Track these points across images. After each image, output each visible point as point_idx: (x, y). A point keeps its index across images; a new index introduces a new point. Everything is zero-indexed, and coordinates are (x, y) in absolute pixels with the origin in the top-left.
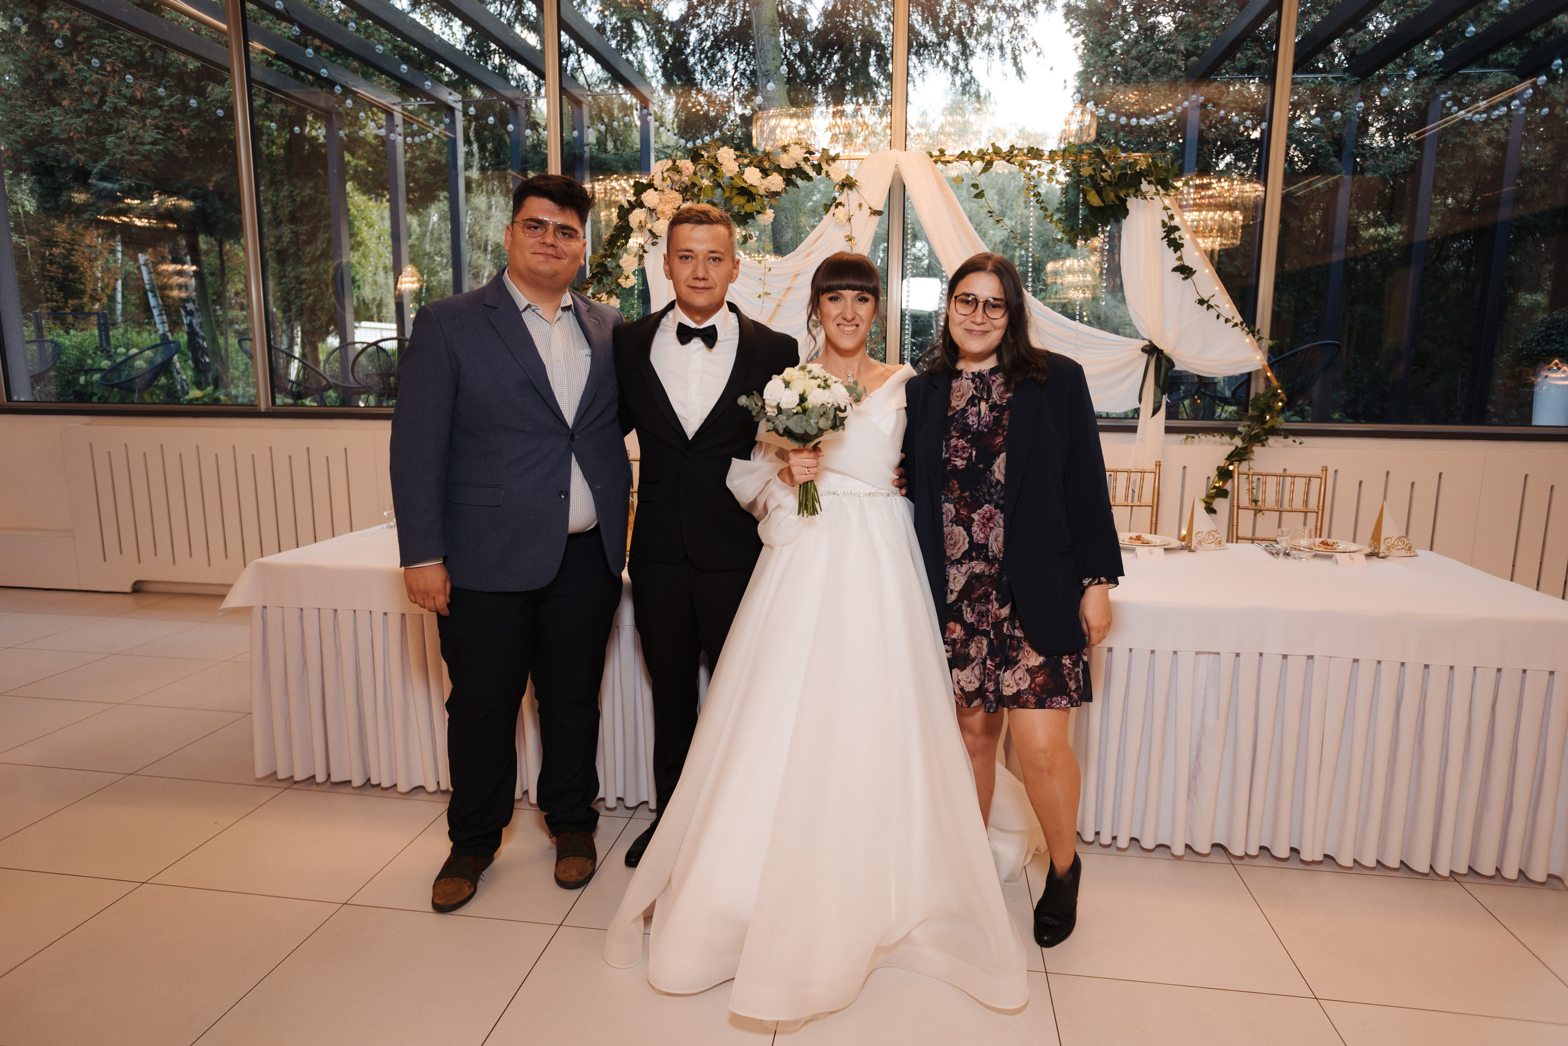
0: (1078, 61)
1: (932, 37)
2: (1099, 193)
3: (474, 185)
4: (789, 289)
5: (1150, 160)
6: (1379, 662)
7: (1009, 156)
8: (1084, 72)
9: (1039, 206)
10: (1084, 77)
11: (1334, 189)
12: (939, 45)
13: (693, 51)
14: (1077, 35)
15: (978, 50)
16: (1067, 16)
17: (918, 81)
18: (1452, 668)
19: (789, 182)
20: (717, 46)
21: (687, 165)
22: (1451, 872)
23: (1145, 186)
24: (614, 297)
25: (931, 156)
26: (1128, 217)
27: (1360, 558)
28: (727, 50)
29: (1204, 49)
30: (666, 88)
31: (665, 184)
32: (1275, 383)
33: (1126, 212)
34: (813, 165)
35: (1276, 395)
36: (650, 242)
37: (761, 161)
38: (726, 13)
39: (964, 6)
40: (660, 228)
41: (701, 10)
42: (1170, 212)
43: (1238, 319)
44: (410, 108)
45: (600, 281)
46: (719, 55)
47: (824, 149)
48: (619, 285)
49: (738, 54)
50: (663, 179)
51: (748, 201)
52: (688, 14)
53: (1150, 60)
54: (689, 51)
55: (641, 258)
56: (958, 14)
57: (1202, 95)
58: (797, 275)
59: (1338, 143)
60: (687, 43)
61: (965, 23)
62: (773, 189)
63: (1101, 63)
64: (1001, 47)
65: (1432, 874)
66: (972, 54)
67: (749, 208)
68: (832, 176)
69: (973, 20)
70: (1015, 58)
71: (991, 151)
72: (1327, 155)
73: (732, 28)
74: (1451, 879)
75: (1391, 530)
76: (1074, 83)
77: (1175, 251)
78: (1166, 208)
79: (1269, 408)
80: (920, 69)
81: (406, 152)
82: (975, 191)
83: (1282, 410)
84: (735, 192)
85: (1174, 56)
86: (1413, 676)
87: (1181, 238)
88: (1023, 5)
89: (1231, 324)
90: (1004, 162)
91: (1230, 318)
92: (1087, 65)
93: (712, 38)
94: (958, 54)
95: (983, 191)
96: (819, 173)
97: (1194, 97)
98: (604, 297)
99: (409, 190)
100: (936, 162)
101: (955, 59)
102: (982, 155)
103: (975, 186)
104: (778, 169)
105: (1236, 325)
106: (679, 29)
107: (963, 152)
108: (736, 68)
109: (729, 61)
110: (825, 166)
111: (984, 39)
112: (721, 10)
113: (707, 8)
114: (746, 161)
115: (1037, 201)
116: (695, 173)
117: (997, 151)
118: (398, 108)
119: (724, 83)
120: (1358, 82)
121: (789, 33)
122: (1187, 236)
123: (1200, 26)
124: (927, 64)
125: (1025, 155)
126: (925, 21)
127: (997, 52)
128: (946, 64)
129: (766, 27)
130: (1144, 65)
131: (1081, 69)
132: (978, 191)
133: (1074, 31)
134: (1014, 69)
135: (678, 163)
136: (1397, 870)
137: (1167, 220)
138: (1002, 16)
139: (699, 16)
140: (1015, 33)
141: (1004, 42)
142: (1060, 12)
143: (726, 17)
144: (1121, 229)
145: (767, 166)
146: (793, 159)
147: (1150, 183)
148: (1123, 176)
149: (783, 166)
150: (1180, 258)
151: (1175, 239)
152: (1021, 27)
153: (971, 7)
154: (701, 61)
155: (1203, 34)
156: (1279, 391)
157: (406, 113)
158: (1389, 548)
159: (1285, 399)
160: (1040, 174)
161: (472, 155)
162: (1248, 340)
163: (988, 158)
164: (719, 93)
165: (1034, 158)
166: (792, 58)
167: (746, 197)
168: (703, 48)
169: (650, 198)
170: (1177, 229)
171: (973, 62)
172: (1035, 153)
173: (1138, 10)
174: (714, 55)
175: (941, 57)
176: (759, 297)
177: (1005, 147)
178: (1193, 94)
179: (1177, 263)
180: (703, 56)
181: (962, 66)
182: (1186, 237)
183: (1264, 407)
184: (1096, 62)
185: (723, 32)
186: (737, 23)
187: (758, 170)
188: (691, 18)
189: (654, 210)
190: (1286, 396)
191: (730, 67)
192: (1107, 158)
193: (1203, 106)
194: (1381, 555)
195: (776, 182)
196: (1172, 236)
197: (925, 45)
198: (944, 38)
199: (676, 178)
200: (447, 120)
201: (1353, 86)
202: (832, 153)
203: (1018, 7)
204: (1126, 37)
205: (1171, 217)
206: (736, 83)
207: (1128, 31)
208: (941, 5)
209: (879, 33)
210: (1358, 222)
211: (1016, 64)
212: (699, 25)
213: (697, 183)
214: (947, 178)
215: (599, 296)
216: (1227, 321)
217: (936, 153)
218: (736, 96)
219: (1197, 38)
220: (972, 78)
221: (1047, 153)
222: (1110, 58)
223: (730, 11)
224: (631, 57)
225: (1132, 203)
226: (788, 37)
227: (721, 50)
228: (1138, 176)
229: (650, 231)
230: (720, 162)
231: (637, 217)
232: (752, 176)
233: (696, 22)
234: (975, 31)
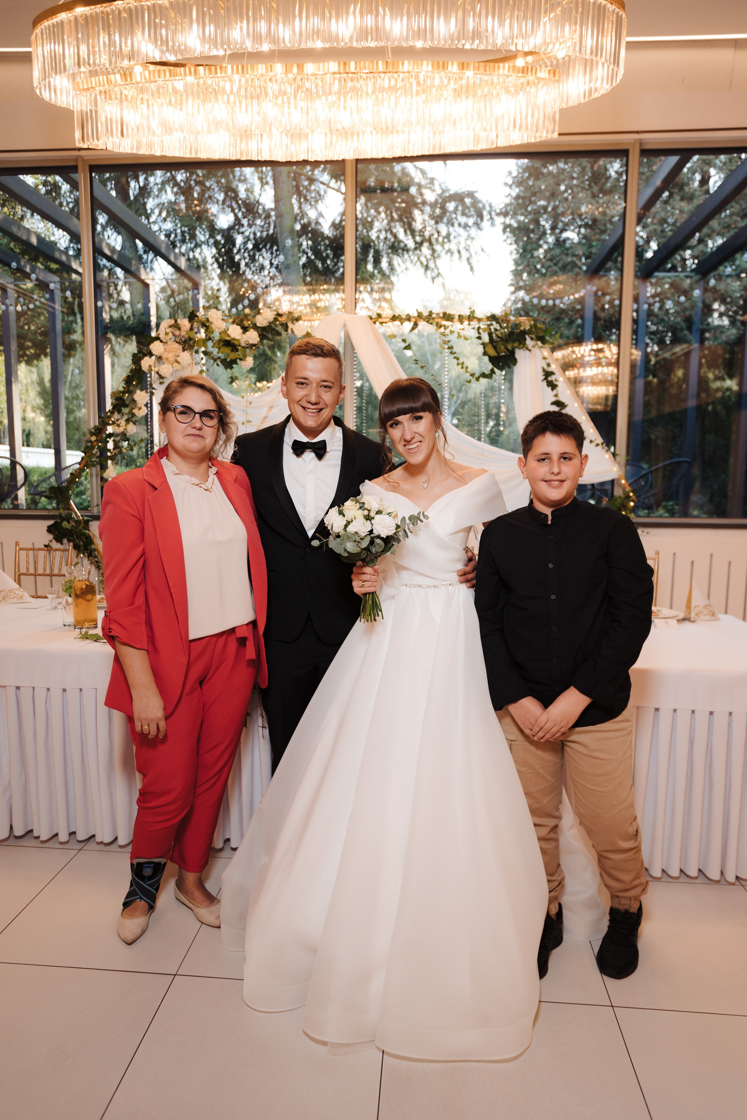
0: (513, 262)
1: (411, 244)
2: (495, 348)
3: (77, 346)
4: (265, 418)
5: (532, 322)
6: (675, 710)
7: (429, 318)
8: (516, 270)
9: (453, 356)
10: (517, 274)
11: (687, 354)
12: (416, 249)
13: (239, 251)
14: (511, 244)
15: (443, 254)
16: (504, 231)
17: (402, 276)
18: (730, 714)
19: (262, 337)
20: (257, 247)
21: (185, 323)
22: (737, 878)
23: (529, 342)
24: (131, 423)
25: (371, 318)
26: (518, 364)
27: (674, 622)
28: (264, 250)
29: (595, 254)
30: (221, 277)
31: (168, 338)
32: (628, 489)
33: (515, 361)
34: (282, 324)
35: (628, 497)
36: (158, 382)
37: (242, 321)
38: (263, 223)
39: (432, 222)
40: (165, 371)
41: (245, 222)
42: (548, 361)
43: (600, 440)
44: (24, 287)
45: (120, 411)
46: (258, 254)
47: (290, 313)
48: (134, 415)
49: (272, 253)
50: (166, 334)
51: (232, 351)
52: (235, 225)
53: (559, 262)
54: (235, 251)
55: (152, 394)
56: (428, 229)
57: (594, 285)
58: (271, 407)
59: (689, 321)
60: (234, 245)
61: (433, 235)
62: (251, 342)
63: (526, 263)
64: (459, 252)
65: (723, 880)
66: (439, 256)
67: (233, 356)
68: (296, 332)
69: (438, 232)
70: (468, 259)
71: (416, 314)
72: (682, 330)
73: (268, 235)
74: (738, 883)
75: (698, 600)
76: (509, 278)
77: (553, 389)
78: (545, 358)
79: (625, 507)
80: (403, 266)
81: (18, 319)
82: (403, 345)
83: (634, 507)
84: (222, 343)
85: (574, 259)
86: (701, 719)
87: (556, 380)
88: (474, 223)
89: (594, 444)
90: (425, 323)
91: (593, 439)
92: (517, 264)
93: (253, 242)
94: (429, 257)
95: (409, 345)
96: (286, 330)
97: (589, 287)
98: (123, 422)
99: (21, 347)
100: (375, 323)
101: (427, 261)
102: (409, 318)
103: (404, 341)
104: (255, 327)
105: (598, 445)
106: (228, 235)
107: (394, 316)
108: (271, 264)
109: (264, 258)
110: (290, 325)
111: (447, 246)
112: (258, 222)
113: (249, 220)
114: (231, 320)
115: (451, 353)
116: (191, 329)
117: (420, 315)
118: (11, 287)
119: (262, 274)
120: (700, 279)
121: (310, 239)
122: (561, 379)
123: (593, 238)
124: (408, 263)
125: (440, 318)
126: (405, 231)
127: (456, 255)
128: (422, 263)
129: (286, 234)
130: (555, 265)
131: (513, 268)
132: (407, 344)
133: (509, 241)
134: (469, 267)
135: (179, 321)
136: (696, 878)
137: (546, 367)
138: (461, 230)
139: (243, 225)
140: (469, 242)
141: (461, 248)
142: (501, 227)
143: (262, 227)
144: (512, 373)
145: (246, 325)
146: (265, 319)
147: (532, 339)
148: (511, 334)
149: (258, 325)
150: (556, 395)
151: (552, 381)
152: (473, 239)
153: (437, 223)
154: (245, 258)
155: (594, 243)
156: (631, 494)
157: (21, 291)
158: (697, 614)
159: (635, 500)
160: (452, 332)
161: (76, 323)
162: (607, 456)
163: (414, 320)
164: (259, 281)
165: (448, 320)
166: (313, 257)
167: (230, 348)
168: (247, 248)
169: (156, 347)
170: (552, 373)
171: (439, 262)
172: (448, 317)
173: (553, 228)
174: (254, 255)
175: (418, 258)
176: (243, 424)
177: (425, 314)
178: (589, 284)
179: (554, 399)
180: (246, 255)
181: (431, 264)
182: (559, 378)
183: (618, 505)
184: (522, 263)
185: (261, 237)
186: (271, 231)
187: (239, 327)
188: (237, 227)
189: (159, 358)
190: (637, 497)
191: (267, 264)
192: (500, 321)
193: (596, 293)
194: (692, 619)
195: (253, 337)
196: (550, 379)
197: (406, 249)
198: (419, 246)
199: (177, 333)
200: (47, 296)
201: (697, 282)
202: (296, 315)
203: (470, 224)
204: (545, 247)
205: (549, 365)
206: (271, 274)
207: (546, 242)
208: (414, 220)
209: (373, 241)
210: (708, 378)
211: (470, 264)
212: (243, 233)
213: (192, 337)
214: (384, 335)
215: (118, 423)
216: (591, 442)
217: (374, 316)
218: (272, 284)
219: (591, 246)
220: (439, 274)
221: (457, 317)
222: (532, 260)
223: (265, 223)
224: (197, 255)
225: (520, 354)
226: (310, 243)
227: (260, 250)
228: (524, 333)
229: (157, 373)
230: (211, 320)
231: (146, 363)
232: (235, 332)
233: (242, 230)
234: (440, 239)
